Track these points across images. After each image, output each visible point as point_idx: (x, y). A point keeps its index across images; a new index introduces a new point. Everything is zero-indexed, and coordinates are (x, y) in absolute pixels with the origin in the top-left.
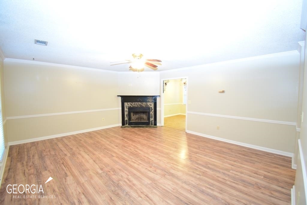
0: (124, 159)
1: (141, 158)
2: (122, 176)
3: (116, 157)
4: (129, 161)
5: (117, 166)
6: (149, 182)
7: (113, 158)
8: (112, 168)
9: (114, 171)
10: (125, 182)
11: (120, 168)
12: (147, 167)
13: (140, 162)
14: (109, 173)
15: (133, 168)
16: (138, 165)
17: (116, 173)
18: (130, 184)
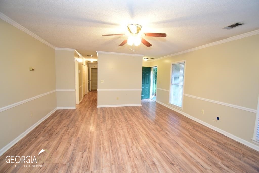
0: (149, 137)
1: (133, 133)
2: (153, 126)
3: (156, 142)
4: (145, 134)
5: (155, 133)
6: (140, 120)
7: (159, 142)
8: (159, 132)
9: (158, 130)
10: (152, 123)
11: (153, 131)
12: (135, 126)
13: (137, 131)
14: (161, 130)
15: (144, 128)
16: (139, 129)
17: (157, 129)
18: (149, 122)
